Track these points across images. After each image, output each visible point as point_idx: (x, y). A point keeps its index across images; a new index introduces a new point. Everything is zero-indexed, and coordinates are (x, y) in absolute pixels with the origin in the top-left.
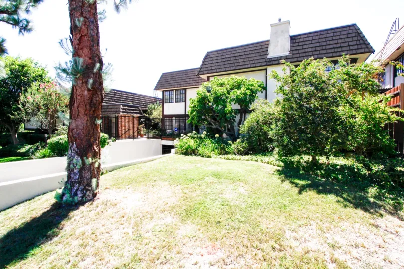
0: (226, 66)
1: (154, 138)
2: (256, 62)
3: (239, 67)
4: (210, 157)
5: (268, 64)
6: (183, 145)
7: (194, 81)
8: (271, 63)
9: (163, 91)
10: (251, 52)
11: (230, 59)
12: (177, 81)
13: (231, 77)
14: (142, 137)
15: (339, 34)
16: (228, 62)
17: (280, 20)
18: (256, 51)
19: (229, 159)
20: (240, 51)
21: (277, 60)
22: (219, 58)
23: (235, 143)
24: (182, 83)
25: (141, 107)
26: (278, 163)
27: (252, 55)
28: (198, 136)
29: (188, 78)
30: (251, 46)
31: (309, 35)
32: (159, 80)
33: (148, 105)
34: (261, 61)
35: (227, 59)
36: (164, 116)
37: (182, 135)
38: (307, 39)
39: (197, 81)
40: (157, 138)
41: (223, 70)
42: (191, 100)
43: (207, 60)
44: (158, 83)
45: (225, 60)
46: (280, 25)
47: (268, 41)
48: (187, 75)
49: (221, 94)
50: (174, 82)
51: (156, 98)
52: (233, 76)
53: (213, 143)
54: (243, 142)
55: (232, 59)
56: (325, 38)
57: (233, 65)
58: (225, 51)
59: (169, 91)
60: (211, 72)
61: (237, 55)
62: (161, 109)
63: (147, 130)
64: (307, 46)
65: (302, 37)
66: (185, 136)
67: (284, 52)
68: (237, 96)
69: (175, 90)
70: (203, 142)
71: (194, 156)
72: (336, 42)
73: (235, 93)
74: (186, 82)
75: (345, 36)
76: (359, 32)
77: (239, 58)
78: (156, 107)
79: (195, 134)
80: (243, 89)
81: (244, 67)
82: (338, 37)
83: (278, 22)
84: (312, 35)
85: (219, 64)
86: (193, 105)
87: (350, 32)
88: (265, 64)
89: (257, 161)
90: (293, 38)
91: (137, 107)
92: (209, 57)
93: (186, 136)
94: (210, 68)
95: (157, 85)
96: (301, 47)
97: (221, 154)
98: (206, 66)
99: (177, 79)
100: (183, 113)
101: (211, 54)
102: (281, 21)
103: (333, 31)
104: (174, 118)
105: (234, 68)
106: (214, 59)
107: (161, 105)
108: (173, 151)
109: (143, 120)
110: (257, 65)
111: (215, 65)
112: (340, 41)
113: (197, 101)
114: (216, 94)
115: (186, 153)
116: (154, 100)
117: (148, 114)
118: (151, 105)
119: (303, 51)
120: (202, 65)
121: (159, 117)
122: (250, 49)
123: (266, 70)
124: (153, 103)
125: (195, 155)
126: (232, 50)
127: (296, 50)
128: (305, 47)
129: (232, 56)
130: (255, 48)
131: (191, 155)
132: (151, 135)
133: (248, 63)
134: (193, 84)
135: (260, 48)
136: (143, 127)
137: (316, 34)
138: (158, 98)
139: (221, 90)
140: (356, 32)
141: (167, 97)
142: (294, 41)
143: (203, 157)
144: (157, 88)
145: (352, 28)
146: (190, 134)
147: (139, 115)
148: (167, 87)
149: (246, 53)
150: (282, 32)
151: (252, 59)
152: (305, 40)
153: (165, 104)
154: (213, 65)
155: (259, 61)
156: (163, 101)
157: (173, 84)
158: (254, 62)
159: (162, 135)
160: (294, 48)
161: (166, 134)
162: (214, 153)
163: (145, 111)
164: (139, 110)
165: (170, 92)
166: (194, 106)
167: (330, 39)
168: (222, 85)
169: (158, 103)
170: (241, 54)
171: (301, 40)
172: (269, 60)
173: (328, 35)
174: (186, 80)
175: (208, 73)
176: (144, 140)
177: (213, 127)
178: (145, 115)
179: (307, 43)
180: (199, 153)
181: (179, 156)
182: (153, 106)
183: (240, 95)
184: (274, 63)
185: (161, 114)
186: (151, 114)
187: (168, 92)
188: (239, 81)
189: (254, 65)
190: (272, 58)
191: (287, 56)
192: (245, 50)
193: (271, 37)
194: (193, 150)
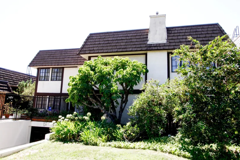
0: (109, 48)
1: (22, 118)
2: (137, 46)
3: (121, 50)
4: (96, 144)
5: (148, 49)
6: (61, 129)
7: (73, 61)
8: (151, 48)
9: (38, 69)
10: (132, 38)
11: (112, 42)
12: (55, 60)
13: (114, 58)
14: (7, 117)
15: (206, 30)
16: (110, 45)
17: (157, 13)
18: (137, 37)
19: (120, 147)
20: (122, 35)
21: (156, 46)
22: (101, 40)
23: (124, 126)
24: (61, 62)
25: (11, 84)
26: (183, 153)
27: (133, 40)
28: (80, 117)
29: (67, 57)
30: (132, 32)
31: (182, 28)
32: (35, 57)
33: (19, 82)
34: (142, 46)
35: (110, 42)
36: (37, 94)
37: (60, 116)
38: (181, 31)
39: (76, 61)
40: (26, 119)
41: (105, 51)
42: (72, 78)
43: (90, 41)
44: (34, 59)
45: (107, 42)
46: (157, 17)
47: (148, 29)
48: (67, 55)
49: (106, 73)
50: (52, 60)
51: (29, 75)
52: (117, 57)
53: (99, 127)
54: (133, 125)
55: (114, 42)
56: (195, 32)
57: (115, 47)
58: (108, 34)
59: (45, 68)
60: (93, 52)
61: (118, 38)
62: (34, 87)
63: (15, 110)
64: (182, 37)
65: (177, 29)
66: (63, 118)
67: (162, 40)
68: (123, 76)
69: (52, 68)
70: (85, 125)
71: (74, 143)
72: (204, 36)
73: (121, 72)
74: (65, 61)
75: (211, 32)
76: (222, 30)
77: (121, 41)
78: (28, 85)
79: (76, 116)
80: (129, 69)
81: (125, 50)
82: (206, 32)
83: (156, 14)
84: (185, 28)
85: (101, 45)
86: (74, 83)
87: (215, 29)
88: (145, 49)
89: (156, 150)
90: (169, 30)
91: (6, 83)
92: (91, 38)
93: (65, 117)
94: (92, 49)
95: (32, 62)
96: (176, 38)
97: (109, 140)
98: (88, 46)
99: (55, 57)
100: (59, 92)
101: (93, 35)
102: (159, 14)
103: (201, 27)
104: (48, 97)
105: (116, 50)
106: (96, 40)
107: (35, 83)
108: (47, 136)
109: (11, 97)
110: (138, 49)
111: (97, 46)
112: (208, 35)
113: (79, 79)
114: (101, 73)
115: (64, 140)
116: (27, 78)
117: (18, 92)
118: (23, 83)
119: (178, 41)
120: (84, 45)
121: (31, 95)
122: (131, 35)
123: (146, 54)
124: (25, 80)
125: (76, 141)
126: (114, 34)
127: (172, 39)
128: (179, 37)
129: (114, 39)
130: (136, 35)
131: (70, 141)
132: (19, 115)
133: (130, 46)
134: (72, 63)
135: (141, 34)
136: (10, 106)
137: (187, 28)
138: (32, 76)
139: (106, 69)
140: (219, 29)
141: (42, 74)
142: (170, 32)
143: (87, 144)
144: (32, 65)
145: (215, 26)
146: (71, 115)
147: (6, 92)
148: (44, 65)
149: (127, 38)
150: (160, 23)
151: (134, 43)
152: (179, 31)
153: (39, 82)
154: (95, 46)
155: (140, 46)
156: (37, 79)
157: (50, 62)
158: (135, 46)
159: (32, 115)
160: (171, 38)
161: (37, 114)
162: (101, 139)
163: (15, 89)
164: (8, 87)
165: (47, 70)
166: (76, 85)
167: (200, 33)
168: (106, 64)
169: (31, 80)
170: (123, 38)
171: (176, 32)
172: (148, 46)
173: (198, 30)
174: (65, 59)
175: (89, 53)
176: (10, 121)
177: (95, 107)
178: (15, 92)
179: (181, 34)
180: (82, 138)
181: (56, 142)
182: (25, 84)
183: (126, 75)
184: (153, 48)
185: (34, 92)
186: (22, 91)
187: (44, 70)
188: (123, 62)
189: (136, 49)
190: (151, 44)
191: (165, 44)
192: (126, 35)
193: (150, 26)
194: (73, 135)
